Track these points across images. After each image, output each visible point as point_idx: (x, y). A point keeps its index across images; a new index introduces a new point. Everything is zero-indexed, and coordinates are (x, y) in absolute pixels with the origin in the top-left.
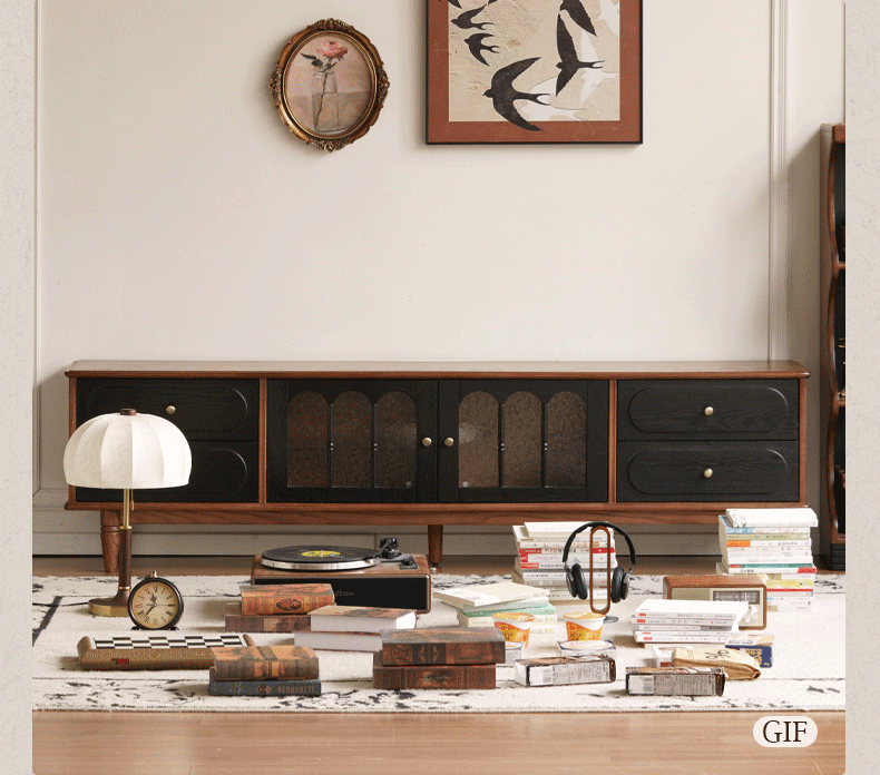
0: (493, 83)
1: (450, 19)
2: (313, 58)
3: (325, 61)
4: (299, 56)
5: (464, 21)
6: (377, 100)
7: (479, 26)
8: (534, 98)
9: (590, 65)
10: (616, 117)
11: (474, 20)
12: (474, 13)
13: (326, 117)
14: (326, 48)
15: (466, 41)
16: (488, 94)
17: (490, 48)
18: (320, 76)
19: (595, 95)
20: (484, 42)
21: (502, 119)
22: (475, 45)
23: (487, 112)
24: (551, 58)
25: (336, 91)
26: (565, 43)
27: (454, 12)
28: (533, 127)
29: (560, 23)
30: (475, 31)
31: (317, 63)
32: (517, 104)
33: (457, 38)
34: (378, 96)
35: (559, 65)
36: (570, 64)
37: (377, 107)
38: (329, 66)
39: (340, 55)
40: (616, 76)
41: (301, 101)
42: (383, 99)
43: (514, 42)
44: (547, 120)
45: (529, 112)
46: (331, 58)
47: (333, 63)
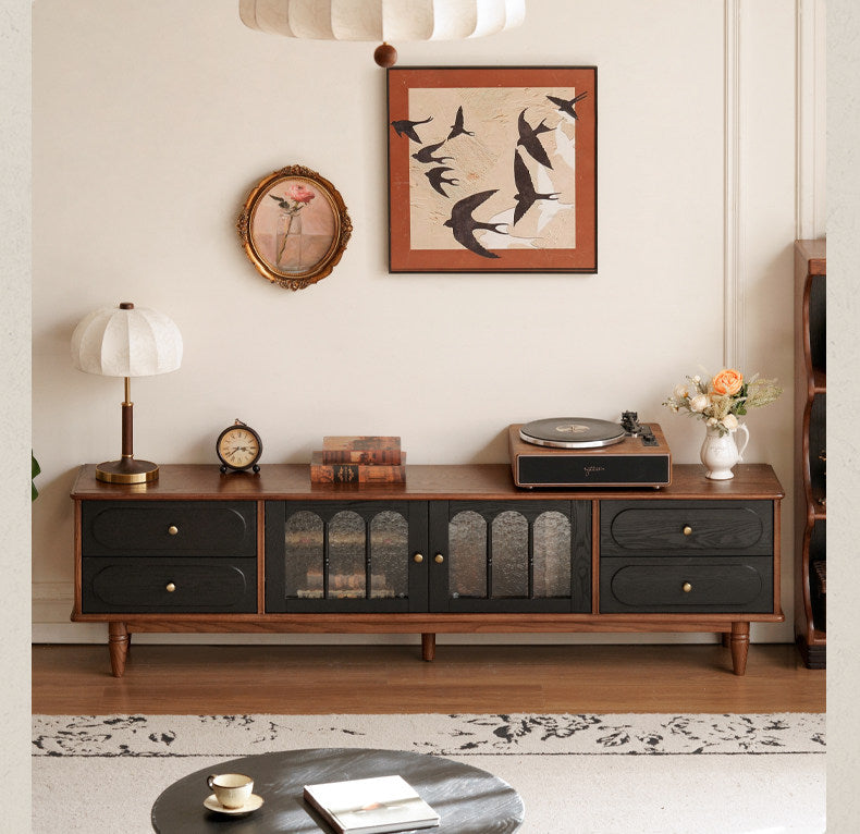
0: (453, 213)
1: (411, 154)
2: (281, 199)
3: (292, 204)
4: (267, 196)
5: (424, 156)
6: (340, 242)
7: (439, 160)
8: (492, 227)
9: (546, 197)
10: (572, 246)
11: (434, 155)
12: (434, 148)
13: (289, 255)
14: (294, 192)
15: (427, 174)
16: (448, 224)
17: (450, 181)
18: (286, 217)
19: (551, 225)
20: (444, 175)
21: (462, 247)
22: (436, 178)
23: (447, 241)
24: (509, 190)
25: (300, 233)
26: (522, 176)
27: (414, 147)
28: (491, 254)
29: (518, 157)
30: (436, 165)
31: (284, 205)
32: (476, 233)
33: (418, 173)
34: (341, 239)
35: (516, 197)
36: (527, 196)
37: (340, 249)
38: (296, 209)
39: (307, 200)
40: (572, 207)
41: (266, 239)
42: (346, 242)
43: (472, 175)
44: (506, 248)
45: (487, 240)
46: (298, 201)
47: (299, 206)
